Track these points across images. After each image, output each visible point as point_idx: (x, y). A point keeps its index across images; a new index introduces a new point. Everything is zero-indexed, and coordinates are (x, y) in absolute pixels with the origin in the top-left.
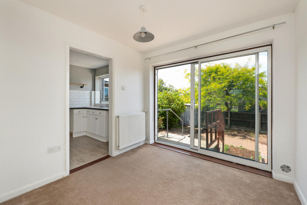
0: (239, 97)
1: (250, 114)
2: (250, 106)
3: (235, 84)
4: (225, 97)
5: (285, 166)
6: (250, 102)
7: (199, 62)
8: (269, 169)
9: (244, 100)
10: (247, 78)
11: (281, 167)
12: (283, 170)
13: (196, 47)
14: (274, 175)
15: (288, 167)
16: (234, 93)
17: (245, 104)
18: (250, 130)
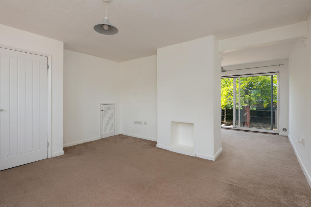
0: (257, 96)
1: (268, 112)
2: (268, 104)
3: (254, 84)
4: (244, 97)
5: (284, 129)
6: (268, 100)
7: (239, 77)
8: (277, 132)
9: (262, 99)
10: (264, 79)
11: (283, 129)
12: (284, 131)
13: (238, 69)
14: (280, 133)
15: (286, 129)
16: (253, 93)
17: (263, 103)
18: (267, 126)
